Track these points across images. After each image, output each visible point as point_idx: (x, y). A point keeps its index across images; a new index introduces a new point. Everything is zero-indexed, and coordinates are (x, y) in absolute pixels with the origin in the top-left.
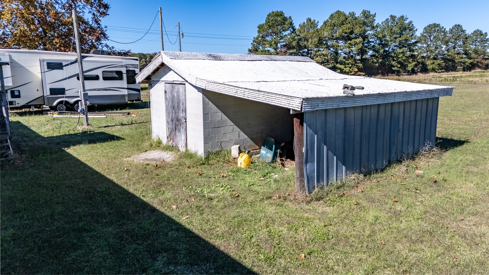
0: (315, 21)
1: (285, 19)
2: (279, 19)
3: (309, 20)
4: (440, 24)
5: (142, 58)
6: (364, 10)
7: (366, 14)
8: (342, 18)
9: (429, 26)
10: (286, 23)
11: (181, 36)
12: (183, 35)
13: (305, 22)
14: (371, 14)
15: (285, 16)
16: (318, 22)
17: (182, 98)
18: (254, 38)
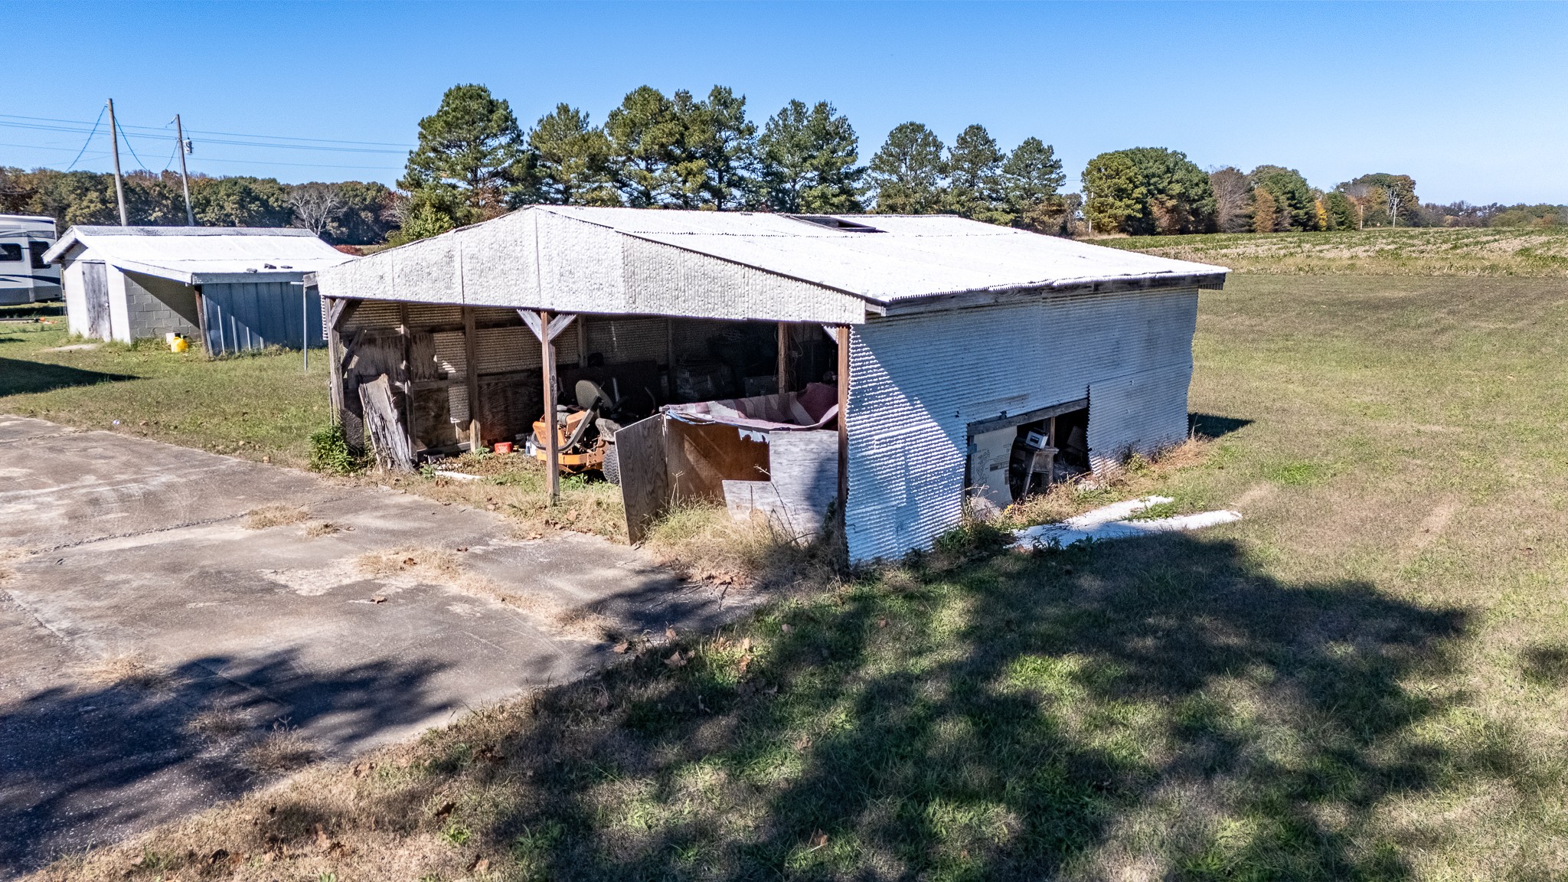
0: (577, 112)
1: (492, 106)
2: (474, 105)
3: (564, 109)
4: (923, 126)
5: (87, 190)
6: (716, 86)
7: (722, 97)
8: (653, 106)
9: (901, 129)
10: (495, 117)
11: (186, 149)
12: (191, 148)
13: (555, 114)
14: (734, 96)
15: (493, 97)
16: (588, 115)
17: (103, 279)
18: (411, 152)
